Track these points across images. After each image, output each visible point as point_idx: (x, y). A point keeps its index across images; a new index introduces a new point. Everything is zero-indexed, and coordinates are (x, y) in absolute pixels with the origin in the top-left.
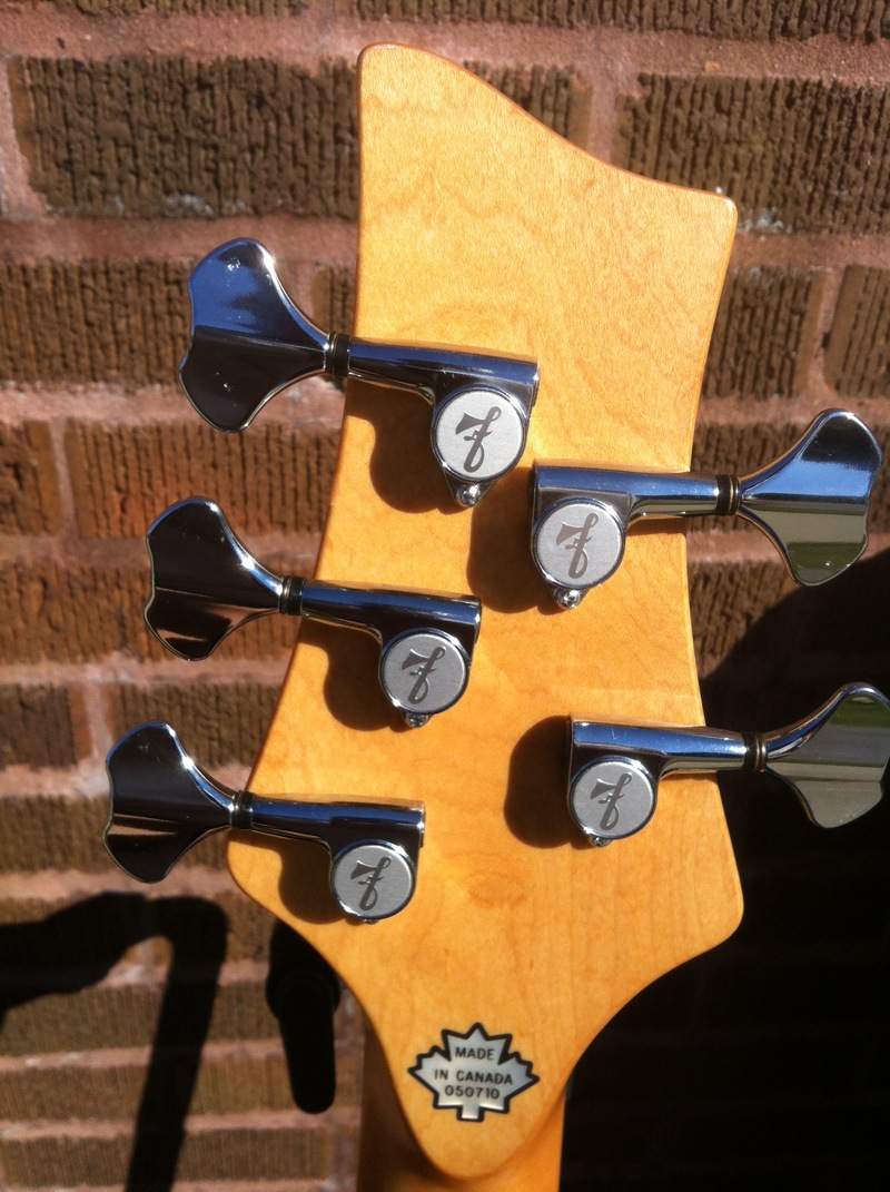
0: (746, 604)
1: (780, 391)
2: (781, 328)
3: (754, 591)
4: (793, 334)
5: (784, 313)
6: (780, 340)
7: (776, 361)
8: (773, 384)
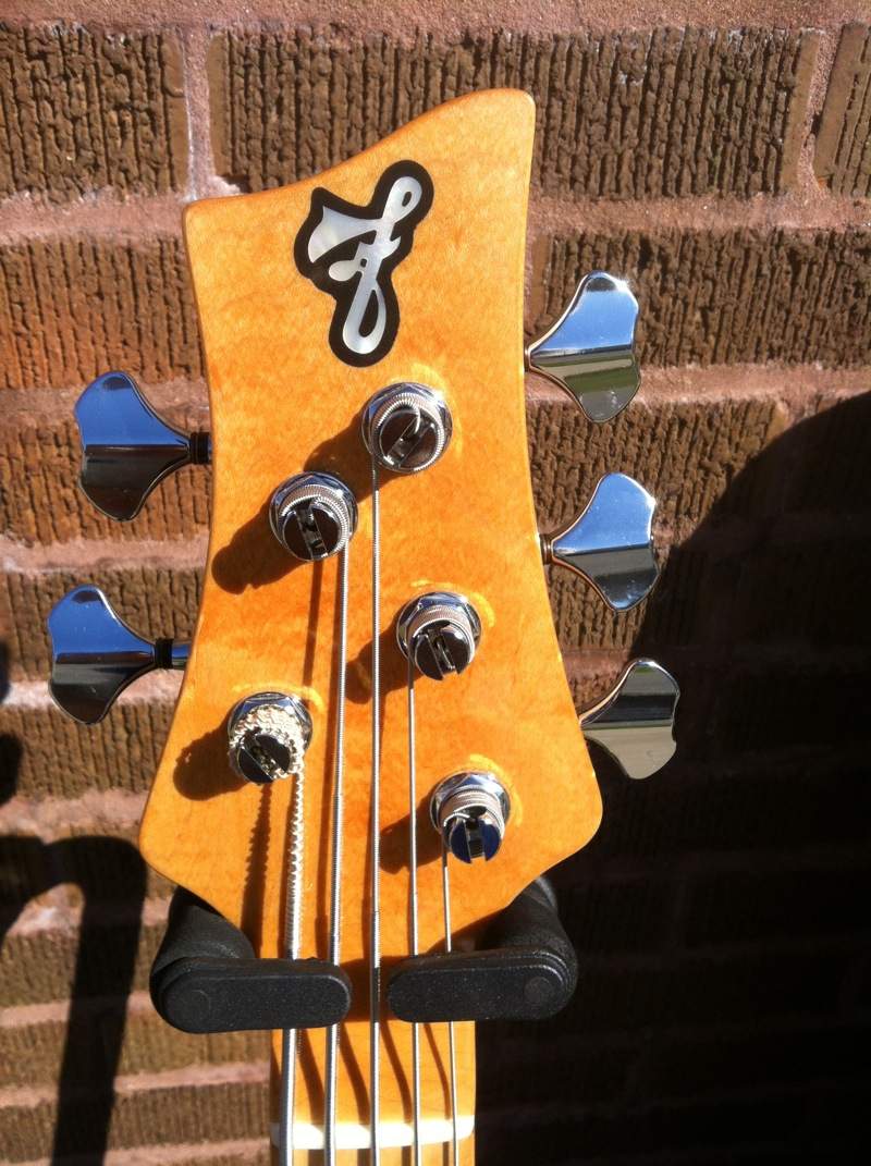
0: (728, 453)
1: (765, 188)
2: (766, 107)
3: (736, 438)
4: (779, 113)
5: (769, 87)
6: (764, 123)
7: (760, 150)
8: (757, 178)
